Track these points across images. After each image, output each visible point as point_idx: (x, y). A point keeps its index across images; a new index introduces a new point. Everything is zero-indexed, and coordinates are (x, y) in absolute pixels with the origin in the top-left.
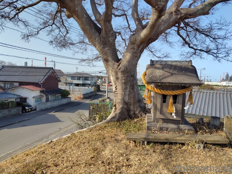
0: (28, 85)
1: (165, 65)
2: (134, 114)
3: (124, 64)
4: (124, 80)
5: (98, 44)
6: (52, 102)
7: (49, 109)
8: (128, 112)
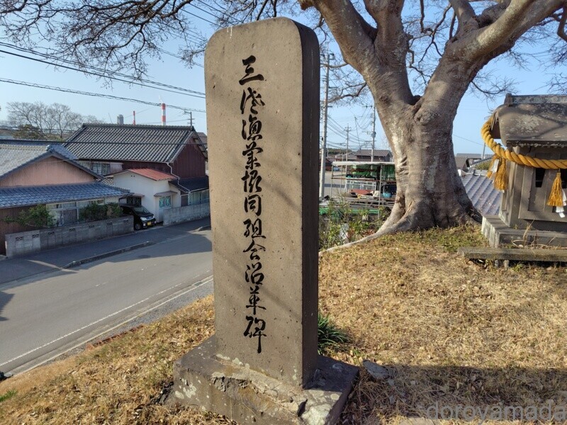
0: (142, 168)
1: (543, 105)
2: (447, 217)
3: (429, 107)
4: (428, 142)
5: (370, 63)
6: (195, 206)
7: (188, 222)
8: (432, 213)
